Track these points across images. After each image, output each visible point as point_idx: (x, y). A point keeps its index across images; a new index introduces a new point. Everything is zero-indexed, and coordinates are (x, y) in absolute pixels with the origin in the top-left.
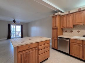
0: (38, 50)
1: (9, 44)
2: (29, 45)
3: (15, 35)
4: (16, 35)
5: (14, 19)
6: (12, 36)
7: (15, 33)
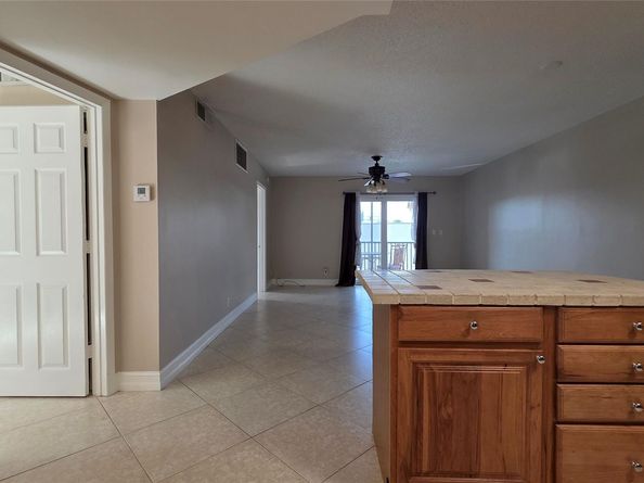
0: (558, 375)
1: (347, 312)
2: (472, 315)
3: (378, 263)
4: (384, 266)
5: (377, 158)
6: (363, 269)
7: (378, 249)
